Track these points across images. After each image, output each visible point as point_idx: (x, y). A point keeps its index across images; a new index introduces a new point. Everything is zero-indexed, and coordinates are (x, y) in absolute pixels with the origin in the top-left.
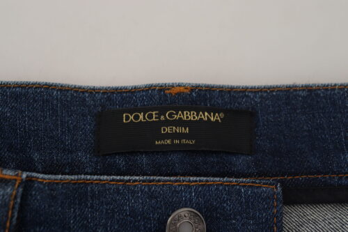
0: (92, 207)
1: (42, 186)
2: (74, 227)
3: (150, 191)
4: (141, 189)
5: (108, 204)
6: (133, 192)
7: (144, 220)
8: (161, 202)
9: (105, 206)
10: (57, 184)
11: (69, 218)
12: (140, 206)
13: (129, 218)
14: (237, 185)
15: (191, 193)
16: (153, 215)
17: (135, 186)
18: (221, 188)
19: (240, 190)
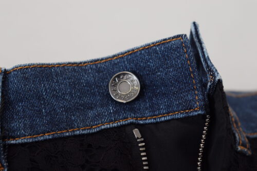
0: (57, 82)
1: (16, 73)
2: (46, 97)
3: (97, 68)
4: (90, 68)
5: (69, 79)
6: (85, 70)
7: (97, 88)
8: (106, 74)
9: (67, 80)
10: (27, 68)
11: (41, 91)
12: (92, 79)
13: (86, 88)
14: (153, 46)
15: (124, 62)
16: (103, 83)
17: (86, 66)
18: (143, 52)
19: (156, 49)
